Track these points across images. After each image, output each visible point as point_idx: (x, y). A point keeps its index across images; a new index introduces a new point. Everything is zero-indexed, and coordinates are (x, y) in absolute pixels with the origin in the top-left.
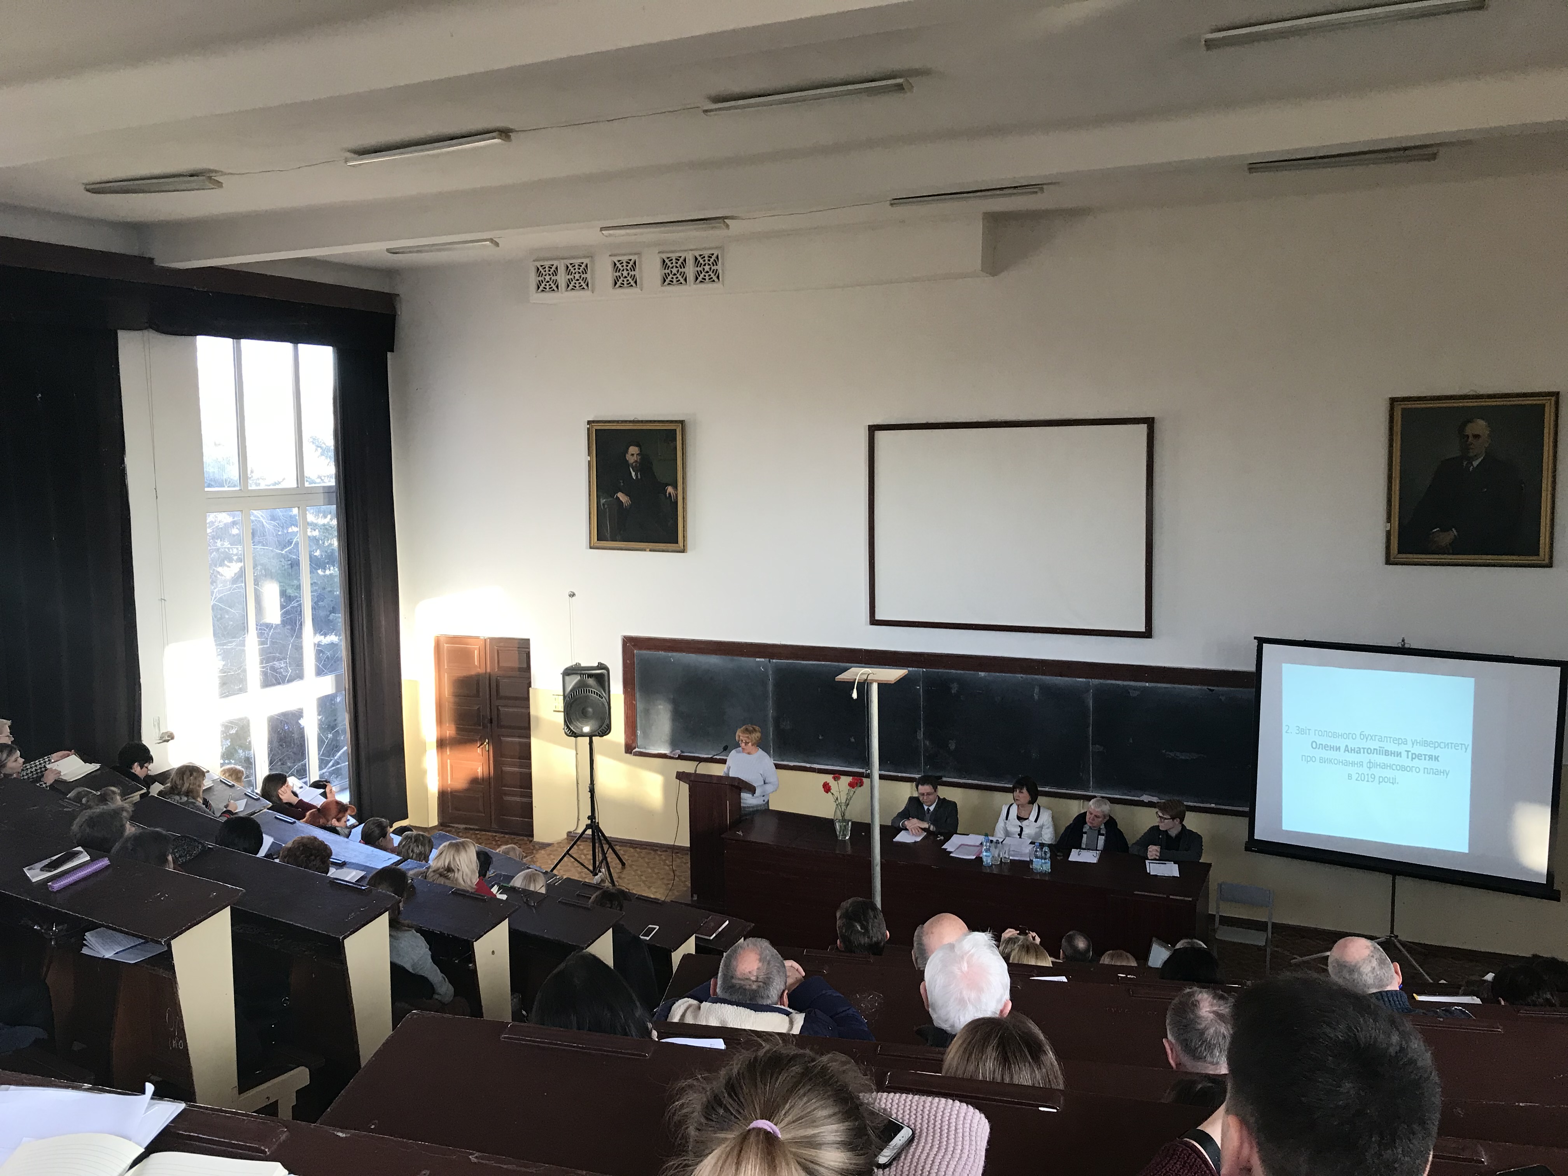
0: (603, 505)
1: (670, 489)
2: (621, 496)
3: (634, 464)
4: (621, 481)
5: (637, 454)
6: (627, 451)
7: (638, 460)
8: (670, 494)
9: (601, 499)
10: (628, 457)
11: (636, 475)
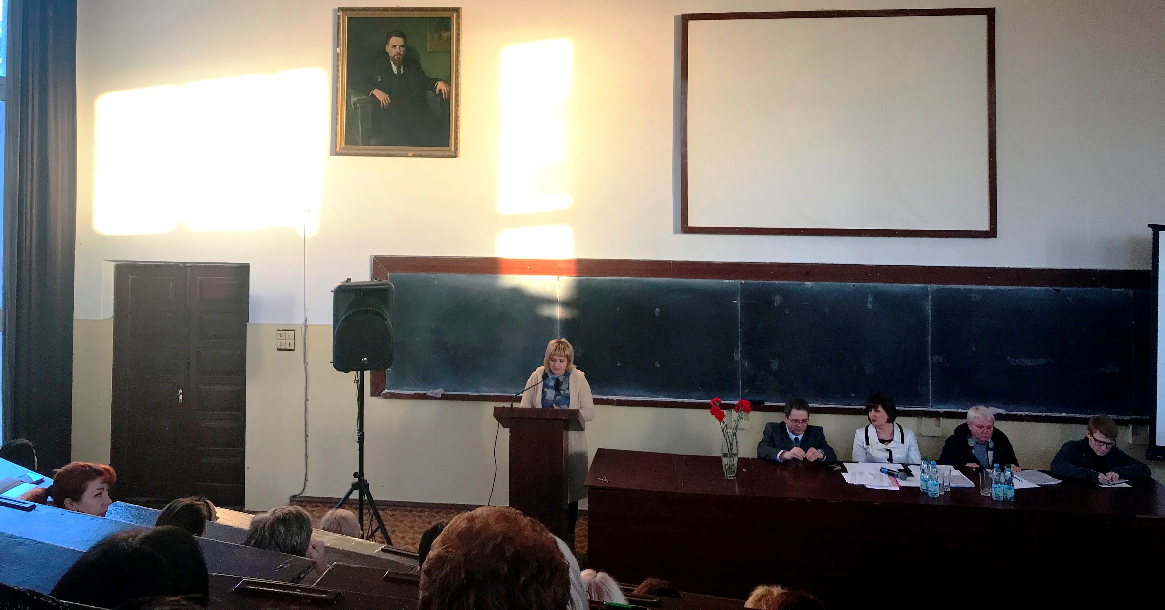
0: (355, 104)
1: (441, 86)
2: (380, 95)
3: (396, 57)
4: (379, 76)
5: (401, 46)
6: (387, 42)
7: (401, 53)
8: (440, 91)
9: (352, 97)
10: (389, 49)
11: (398, 68)
